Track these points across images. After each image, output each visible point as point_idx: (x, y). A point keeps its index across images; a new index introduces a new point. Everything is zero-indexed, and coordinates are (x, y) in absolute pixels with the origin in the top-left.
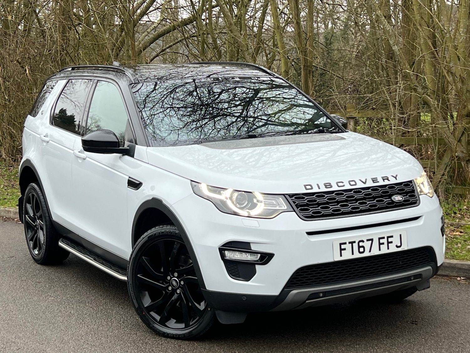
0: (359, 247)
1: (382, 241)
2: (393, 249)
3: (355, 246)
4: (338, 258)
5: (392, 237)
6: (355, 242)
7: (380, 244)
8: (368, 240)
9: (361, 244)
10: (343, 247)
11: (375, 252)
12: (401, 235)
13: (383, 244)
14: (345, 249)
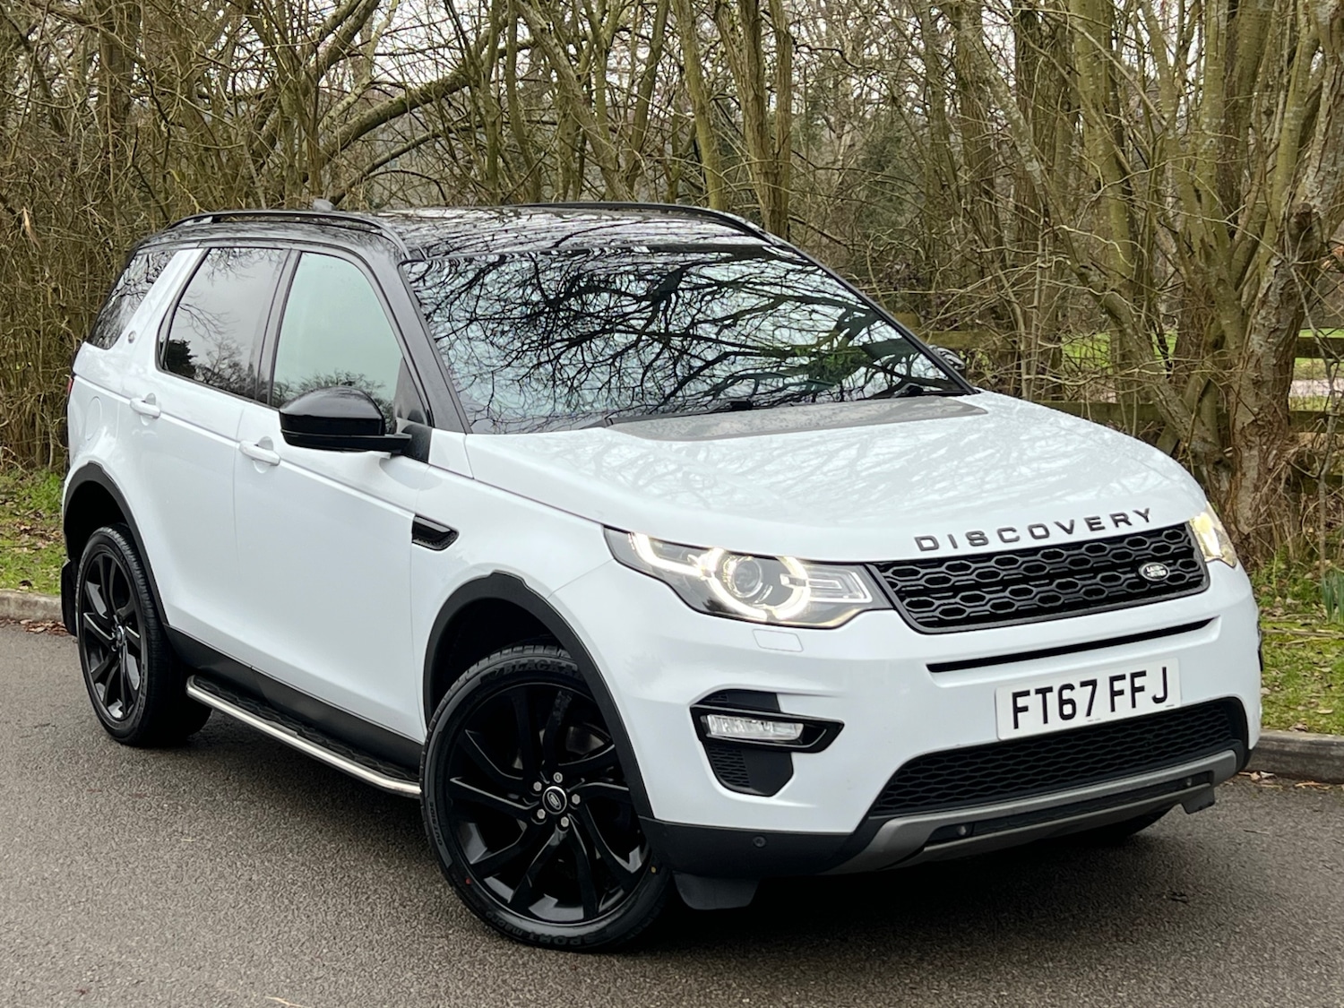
0: (1062, 702)
1: (1118, 686)
2: (1146, 707)
3: (1052, 698)
4: (1008, 733)
5: (1143, 674)
6: (1050, 689)
7: (1114, 694)
8: (1084, 684)
9: (1067, 694)
10: (1021, 702)
11: (1102, 715)
12: (1164, 670)
13: (1121, 693)
14: (1025, 709)
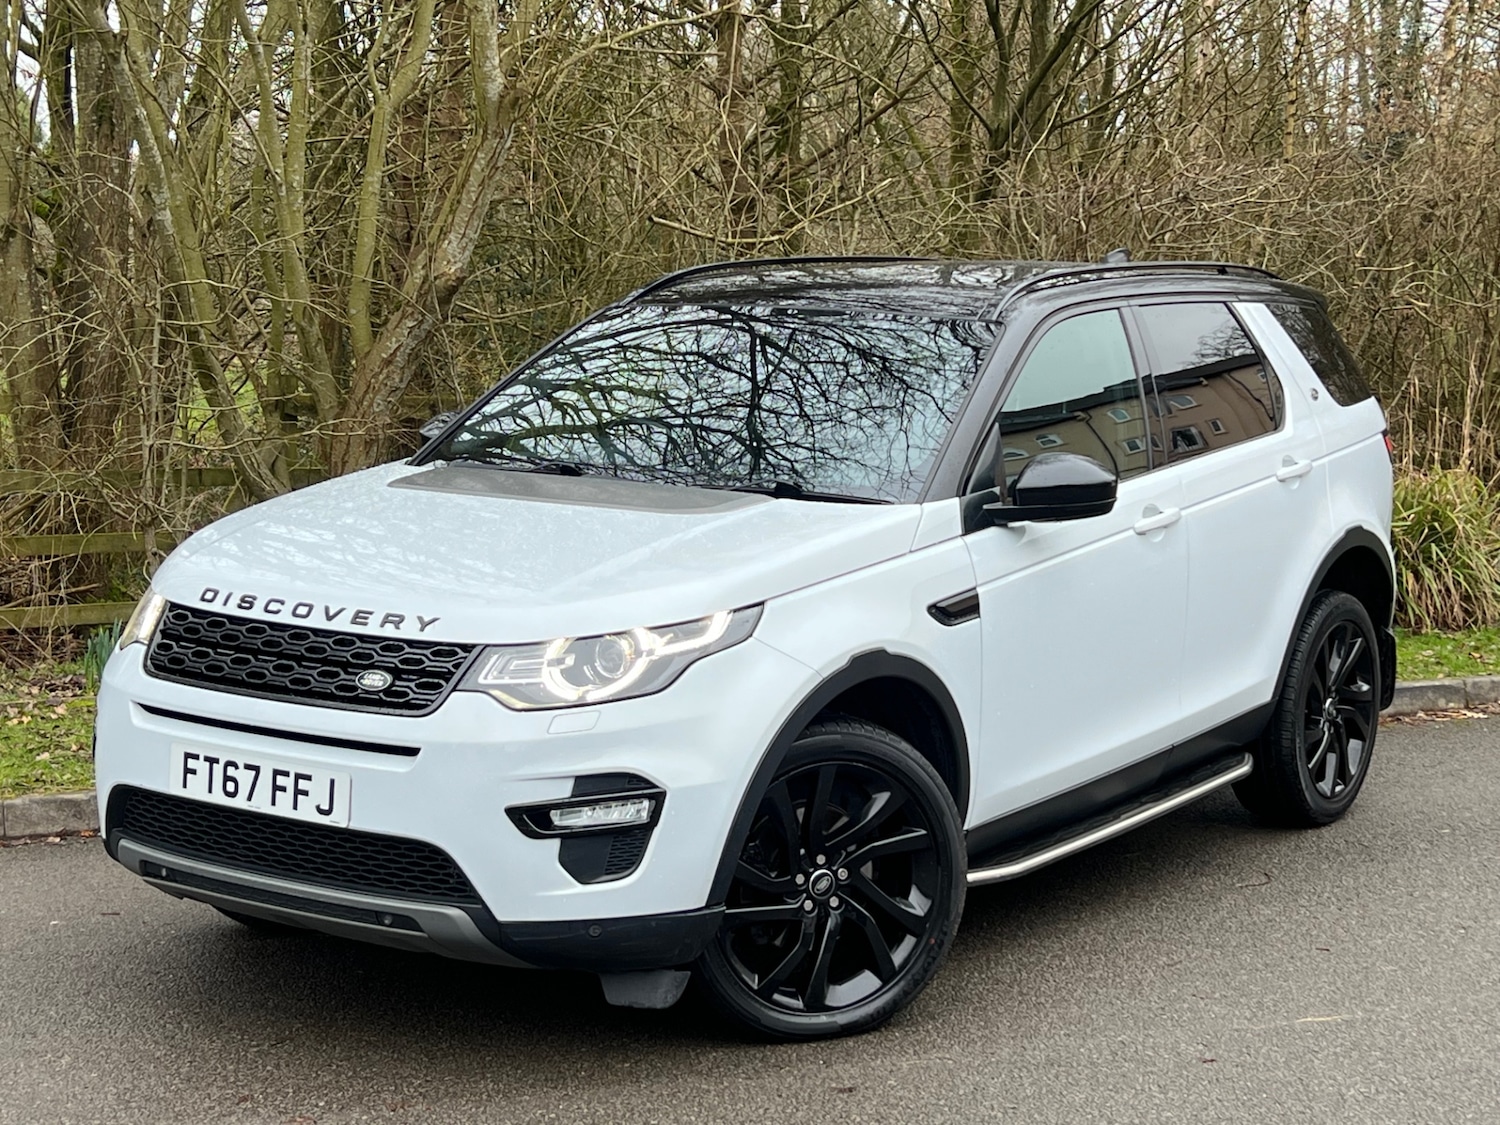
0: (227, 778)
1: (281, 780)
2: (307, 813)
3: (218, 769)
4: (176, 790)
5: (308, 778)
6: (217, 761)
7: (276, 788)
8: (248, 767)
9: (231, 771)
10: (191, 763)
11: (261, 804)
12: (332, 782)
13: (283, 789)
14: (194, 772)
